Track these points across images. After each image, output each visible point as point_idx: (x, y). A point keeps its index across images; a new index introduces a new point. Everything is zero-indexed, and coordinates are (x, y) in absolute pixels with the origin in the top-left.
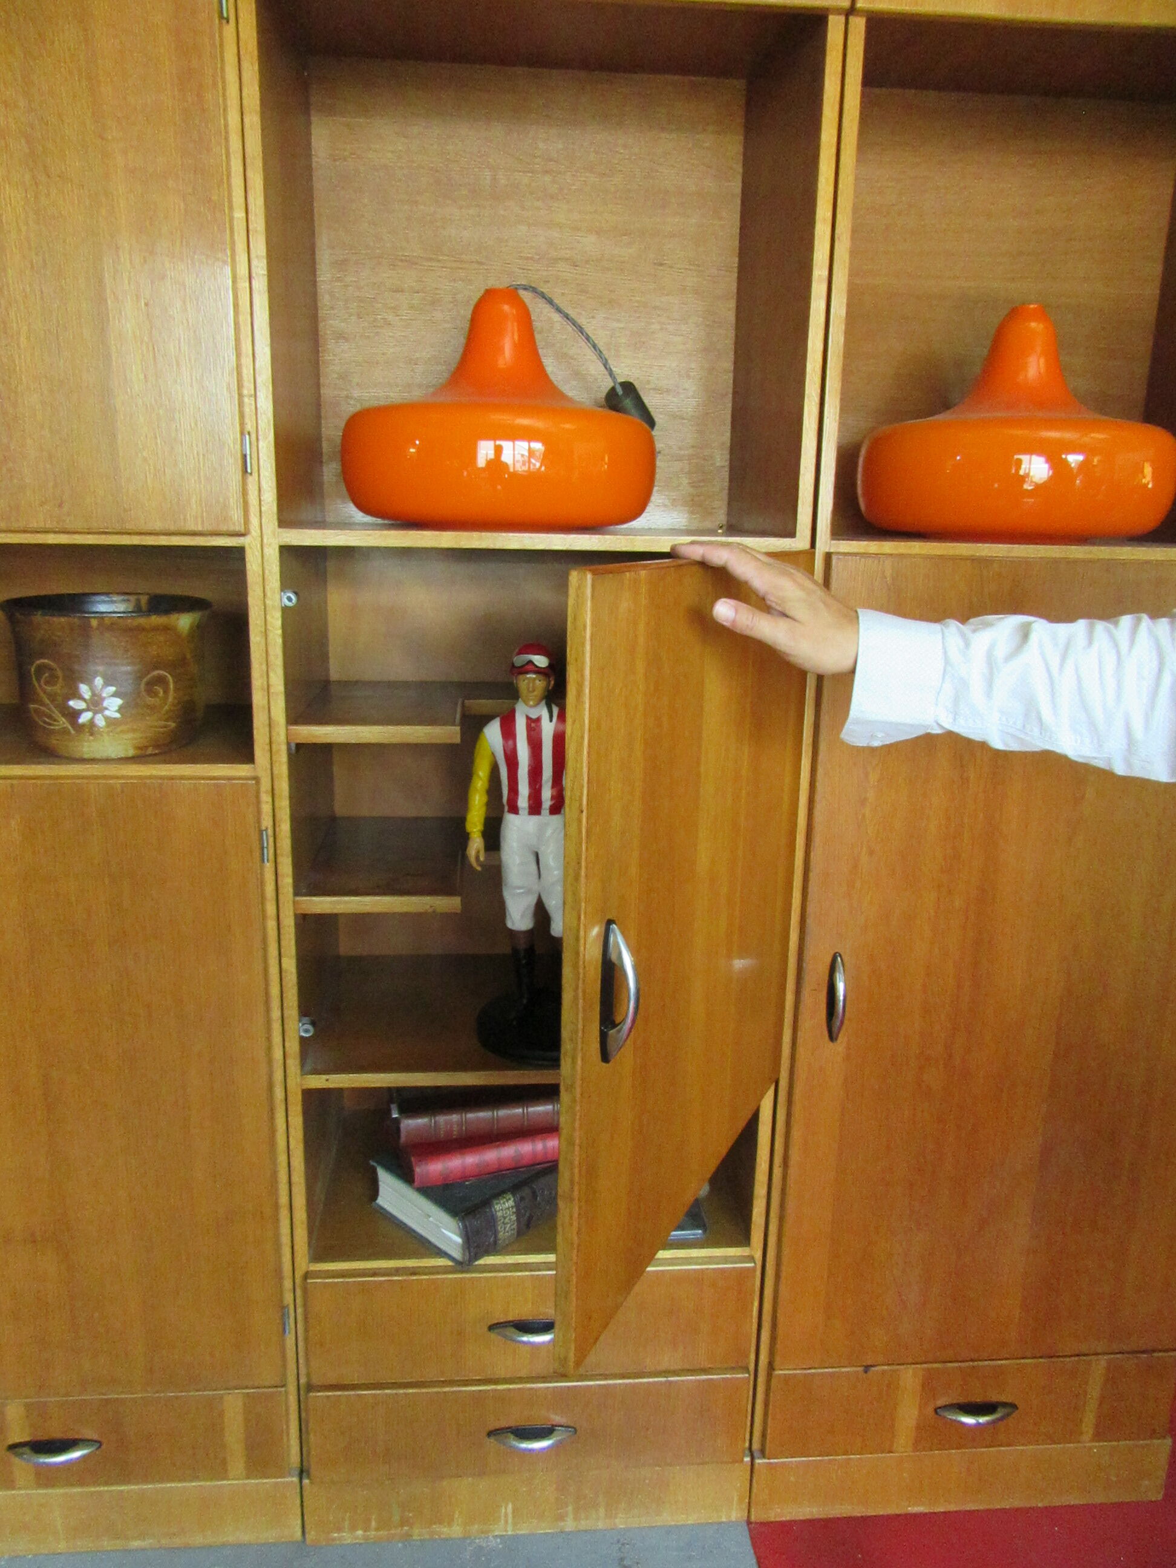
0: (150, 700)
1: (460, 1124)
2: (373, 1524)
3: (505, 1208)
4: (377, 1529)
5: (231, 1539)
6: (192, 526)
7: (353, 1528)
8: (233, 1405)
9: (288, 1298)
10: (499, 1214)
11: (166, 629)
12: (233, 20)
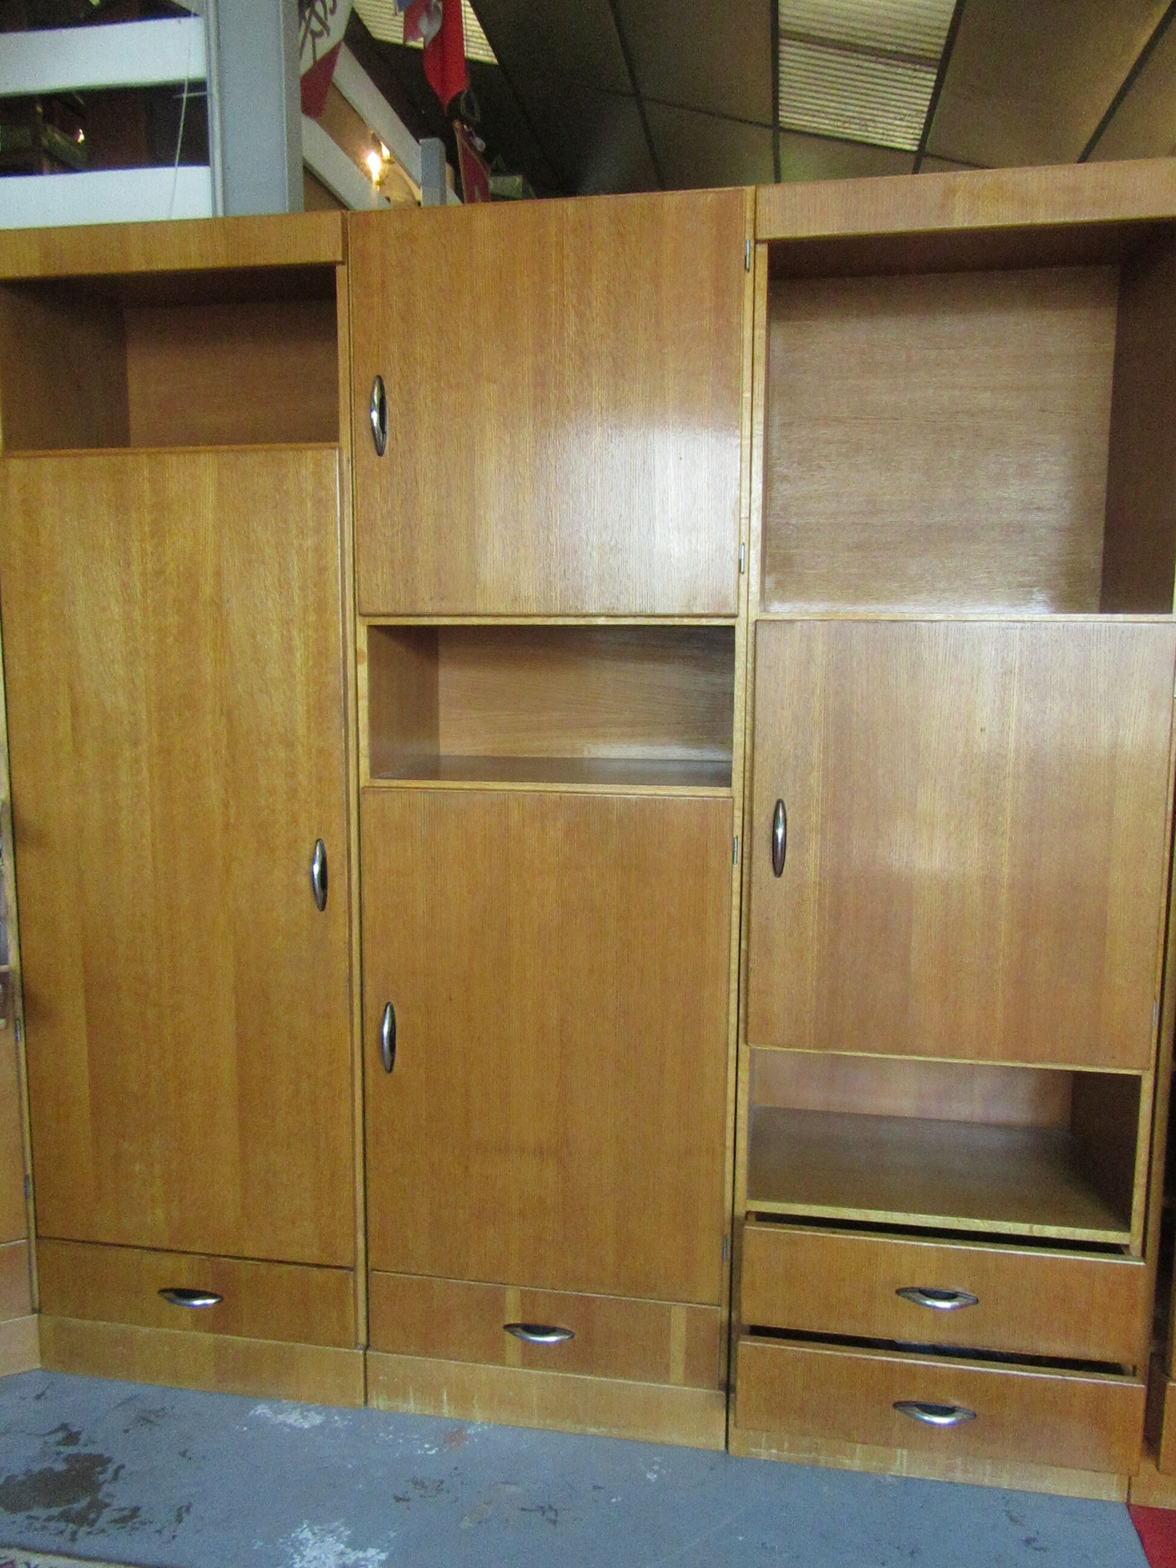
2: (786, 1445)
4: (790, 1450)
5: (667, 1439)
6: (702, 611)
7: (769, 1446)
8: (679, 1316)
12: (752, 269)
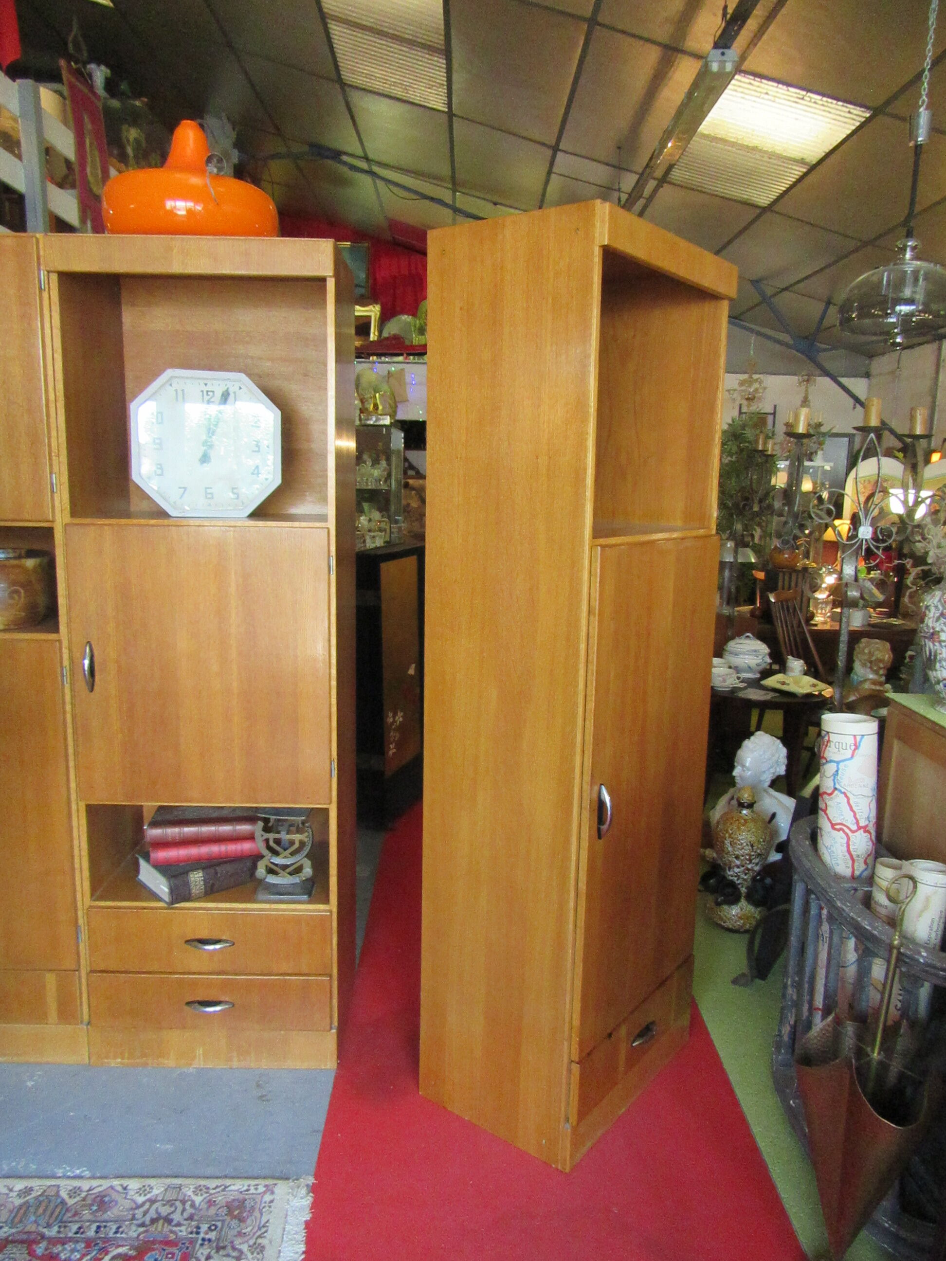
0: (11, 601)
1: (180, 833)
2: (126, 1055)
3: (197, 878)
4: (129, 1059)
5: (50, 1060)
6: (27, 517)
7: (115, 1057)
8: (51, 980)
9: (81, 921)
10: (192, 879)
11: (19, 566)
12: (47, 290)
